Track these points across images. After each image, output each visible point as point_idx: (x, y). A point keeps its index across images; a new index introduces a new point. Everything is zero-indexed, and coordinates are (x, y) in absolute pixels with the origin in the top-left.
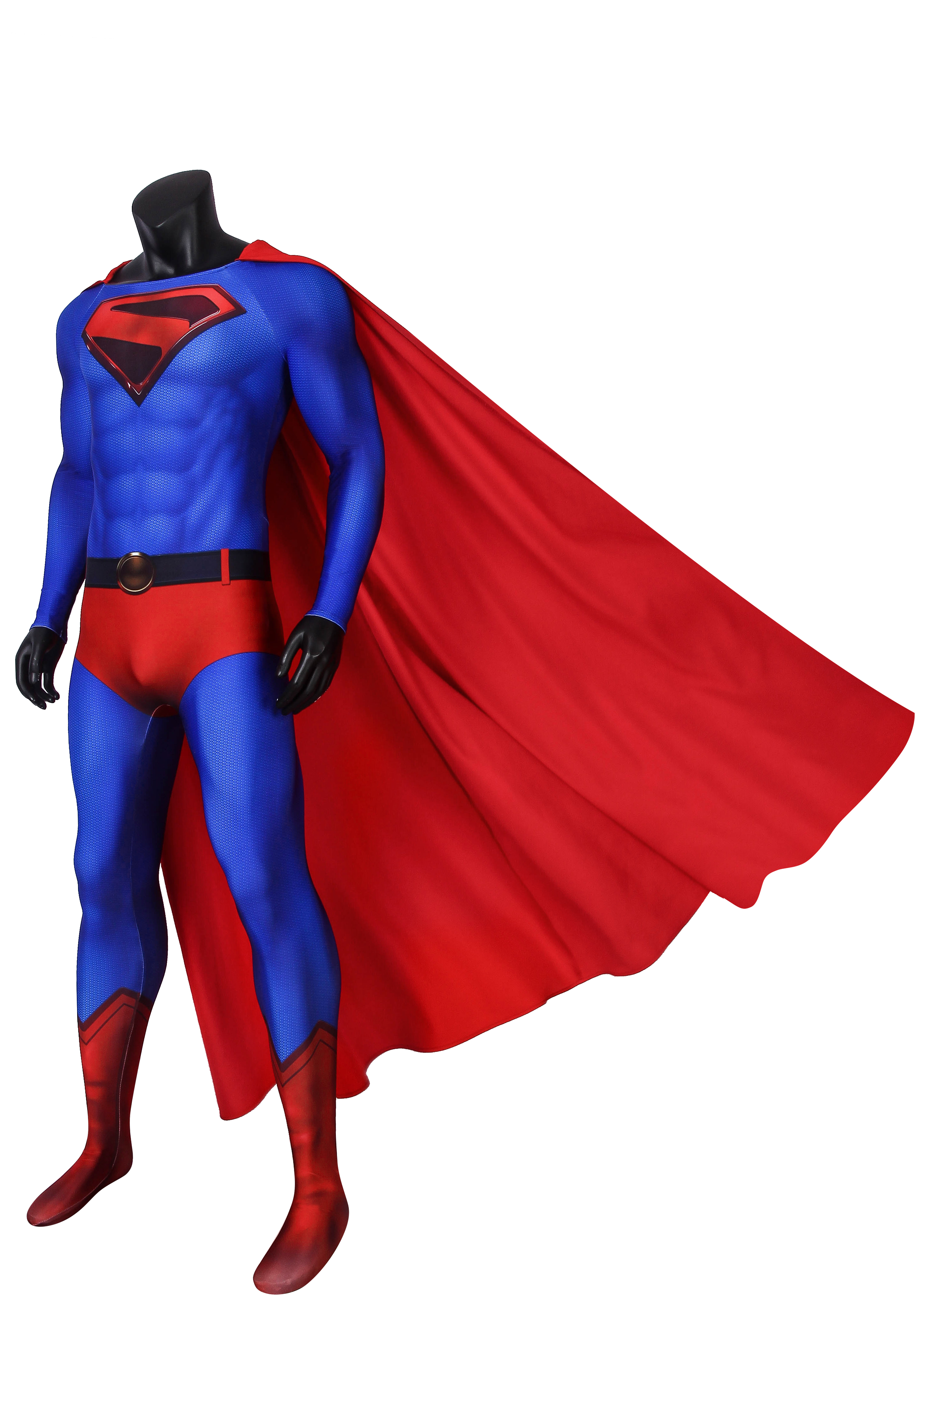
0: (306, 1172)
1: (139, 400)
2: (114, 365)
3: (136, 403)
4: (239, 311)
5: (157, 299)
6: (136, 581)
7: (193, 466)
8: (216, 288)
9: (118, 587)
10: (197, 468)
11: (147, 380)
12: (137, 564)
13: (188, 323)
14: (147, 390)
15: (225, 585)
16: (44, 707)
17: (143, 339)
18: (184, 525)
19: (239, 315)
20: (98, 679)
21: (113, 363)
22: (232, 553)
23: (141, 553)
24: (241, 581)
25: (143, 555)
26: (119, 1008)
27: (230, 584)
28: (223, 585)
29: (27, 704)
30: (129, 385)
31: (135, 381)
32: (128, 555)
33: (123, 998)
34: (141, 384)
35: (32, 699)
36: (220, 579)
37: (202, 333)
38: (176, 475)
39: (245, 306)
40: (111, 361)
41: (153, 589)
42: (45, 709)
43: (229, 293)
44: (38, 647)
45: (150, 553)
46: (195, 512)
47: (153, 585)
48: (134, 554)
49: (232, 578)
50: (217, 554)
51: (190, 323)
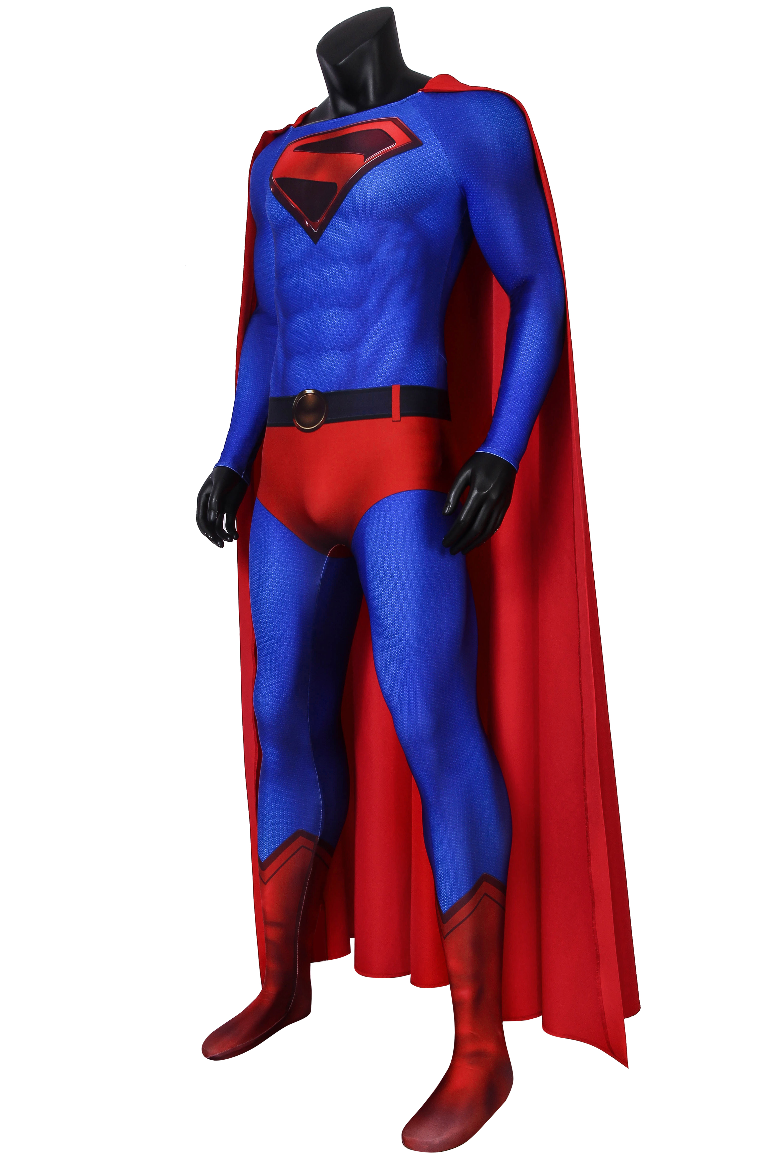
0: (467, 1030)
1: (315, 238)
2: (293, 204)
3: (313, 241)
4: (415, 143)
5: (335, 137)
6: (309, 418)
7: (366, 301)
8: (395, 121)
9: (293, 425)
10: (370, 304)
11: (323, 217)
12: (311, 401)
13: (363, 157)
14: (323, 227)
15: (395, 421)
16: (222, 546)
17: (321, 176)
18: (356, 361)
19: (415, 148)
20: (275, 517)
21: (292, 202)
22: (403, 389)
23: (315, 391)
24: (411, 417)
25: (317, 393)
26: (298, 850)
27: (400, 421)
28: (393, 421)
29: (205, 541)
30: (307, 223)
31: (312, 220)
32: (303, 393)
33: (301, 841)
34: (318, 221)
35: (209, 537)
36: (390, 416)
37: (375, 167)
38: (349, 311)
39: (422, 139)
40: (290, 200)
41: (325, 426)
42: (222, 547)
43: (406, 125)
44: (218, 487)
45: (323, 389)
46: (367, 348)
47: (326, 422)
48: (308, 391)
49: (402, 415)
50: (388, 390)
51: (365, 157)
